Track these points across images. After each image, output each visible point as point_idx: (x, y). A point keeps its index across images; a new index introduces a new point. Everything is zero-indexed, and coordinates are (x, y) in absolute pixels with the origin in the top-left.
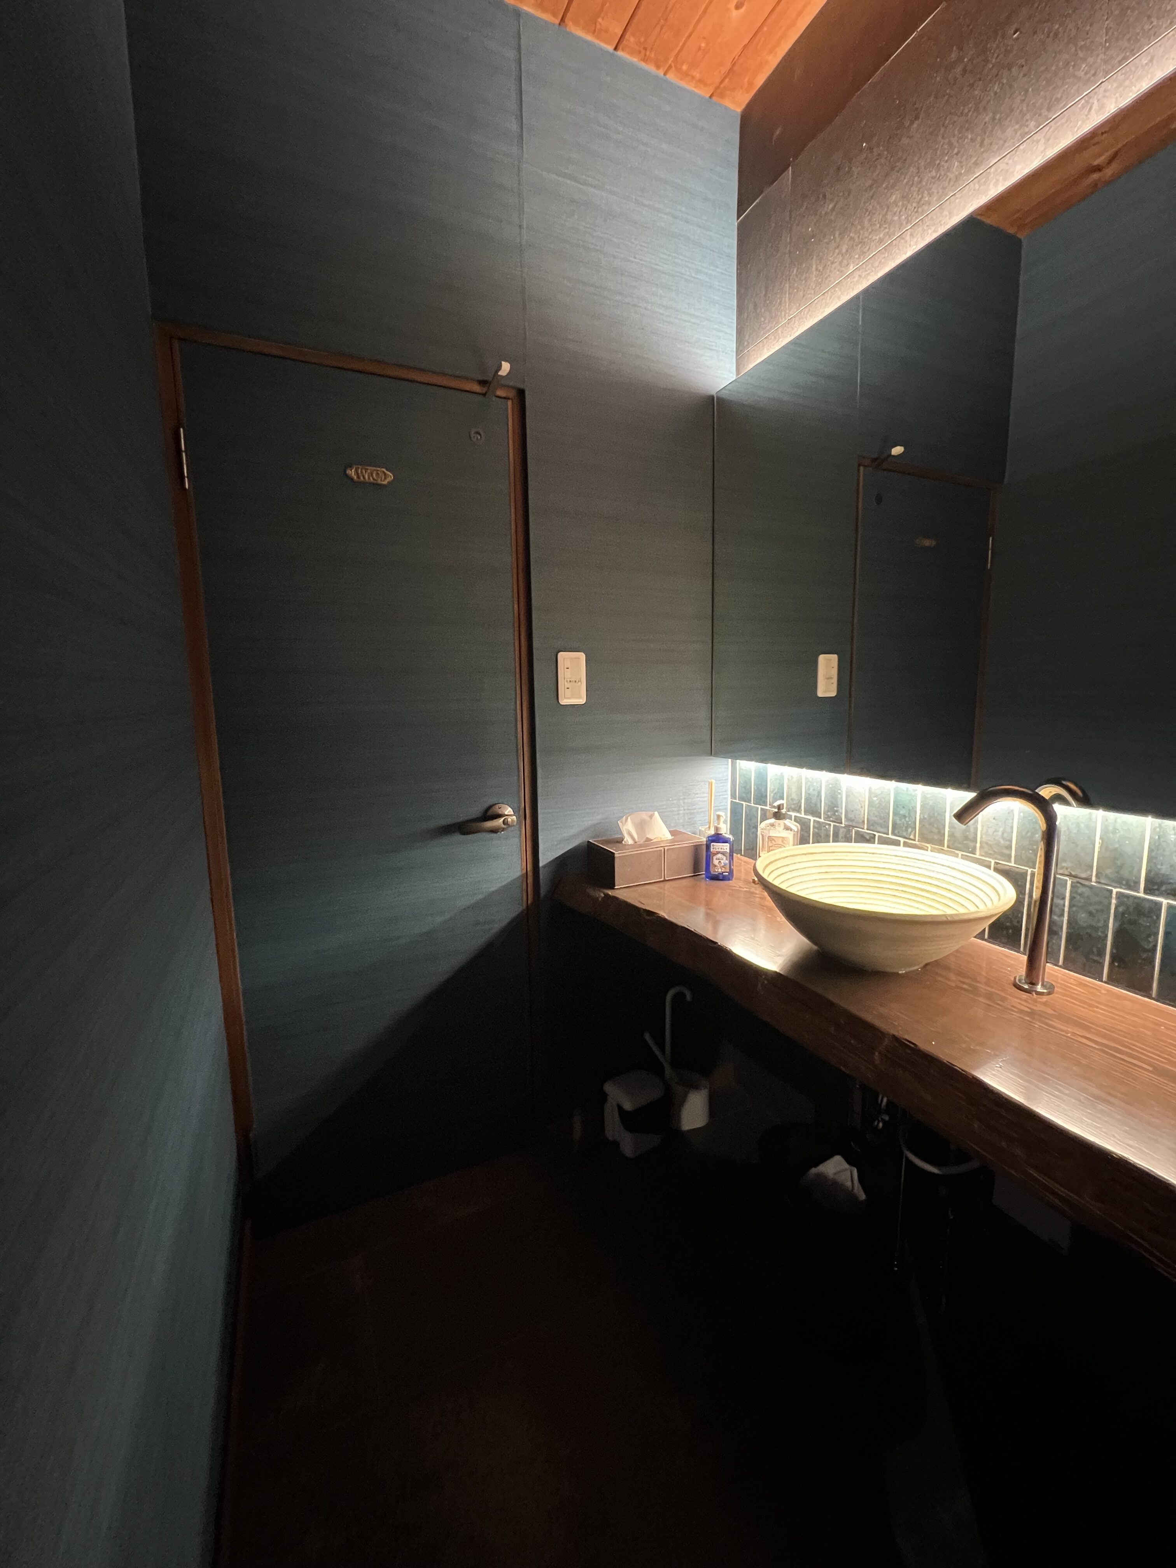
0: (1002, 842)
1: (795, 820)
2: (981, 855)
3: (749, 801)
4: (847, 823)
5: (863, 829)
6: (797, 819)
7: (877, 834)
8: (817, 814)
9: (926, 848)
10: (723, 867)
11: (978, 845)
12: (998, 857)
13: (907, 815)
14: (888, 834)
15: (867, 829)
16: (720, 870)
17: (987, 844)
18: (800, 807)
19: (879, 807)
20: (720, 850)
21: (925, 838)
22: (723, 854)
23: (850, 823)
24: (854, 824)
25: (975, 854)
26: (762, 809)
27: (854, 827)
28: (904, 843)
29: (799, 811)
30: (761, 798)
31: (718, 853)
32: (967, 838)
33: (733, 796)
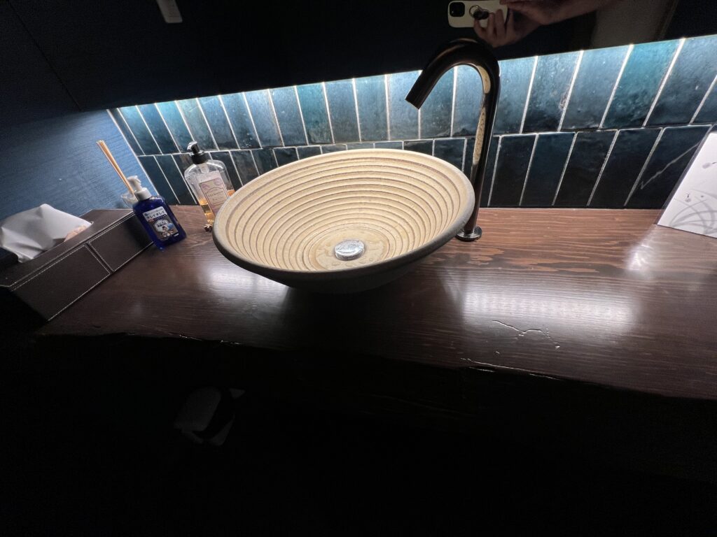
0: (409, 121)
1: (214, 158)
2: (392, 139)
3: (158, 152)
4: (264, 146)
5: (282, 146)
6: (215, 156)
7: (296, 148)
8: (231, 145)
9: (343, 147)
10: (170, 230)
11: (389, 131)
12: (407, 136)
13: (319, 120)
14: (307, 145)
15: (286, 146)
16: (169, 235)
17: (396, 127)
18: (212, 142)
19: (290, 119)
20: (157, 216)
21: (340, 139)
22: (162, 218)
23: (268, 145)
24: (272, 144)
25: (386, 140)
26: (175, 156)
27: (272, 147)
28: (323, 148)
29: (213, 147)
30: (168, 145)
31: (156, 220)
32: (378, 127)
33: (138, 151)
